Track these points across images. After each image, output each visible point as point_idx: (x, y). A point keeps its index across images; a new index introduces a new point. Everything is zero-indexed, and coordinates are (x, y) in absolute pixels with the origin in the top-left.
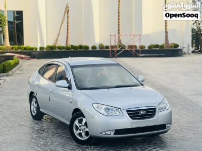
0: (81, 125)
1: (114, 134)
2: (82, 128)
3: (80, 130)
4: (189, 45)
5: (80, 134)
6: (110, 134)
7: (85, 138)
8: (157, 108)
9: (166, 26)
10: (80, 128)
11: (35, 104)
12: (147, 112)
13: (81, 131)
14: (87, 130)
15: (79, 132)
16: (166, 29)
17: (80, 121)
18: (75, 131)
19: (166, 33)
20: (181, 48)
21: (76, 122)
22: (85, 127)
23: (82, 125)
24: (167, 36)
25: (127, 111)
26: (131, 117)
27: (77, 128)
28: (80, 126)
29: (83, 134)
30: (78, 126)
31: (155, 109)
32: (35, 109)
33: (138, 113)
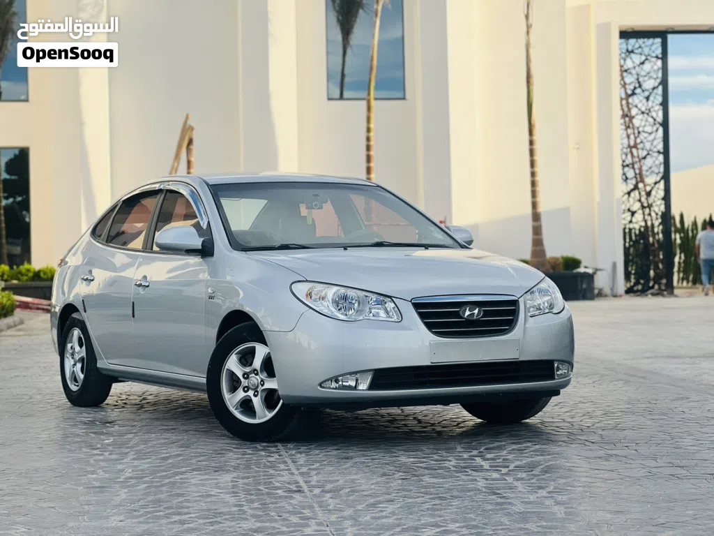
0: (248, 370)
1: (371, 387)
2: (255, 379)
3: (246, 389)
4: (614, 265)
5: (246, 406)
6: (355, 388)
7: (264, 415)
8: (521, 301)
9: (534, 194)
10: (244, 382)
11: (77, 348)
12: (486, 314)
13: (251, 393)
14: (271, 384)
15: (240, 394)
16: (534, 205)
17: (247, 357)
18: (227, 395)
19: (536, 217)
20: (590, 271)
21: (233, 363)
22: (263, 376)
23: (255, 372)
24: (537, 231)
25: (417, 306)
26: (429, 326)
27: (235, 384)
28: (246, 376)
29: (257, 402)
30: (240, 374)
31: (515, 303)
32: (79, 365)
33: (457, 315)
